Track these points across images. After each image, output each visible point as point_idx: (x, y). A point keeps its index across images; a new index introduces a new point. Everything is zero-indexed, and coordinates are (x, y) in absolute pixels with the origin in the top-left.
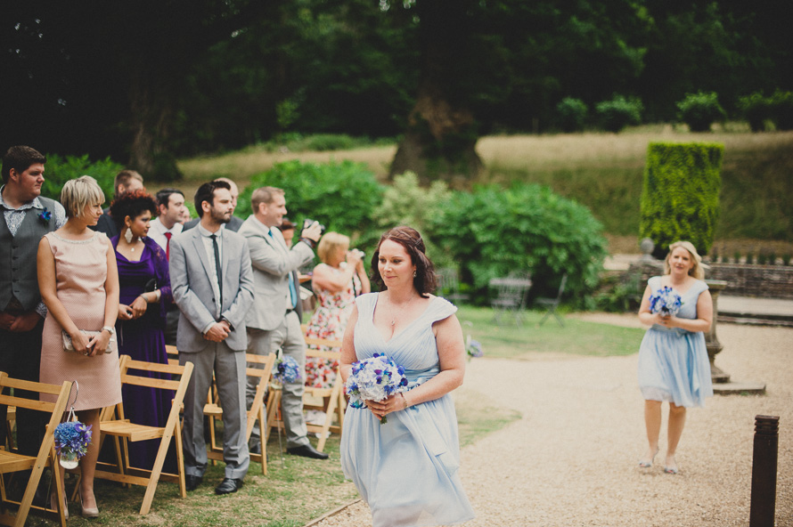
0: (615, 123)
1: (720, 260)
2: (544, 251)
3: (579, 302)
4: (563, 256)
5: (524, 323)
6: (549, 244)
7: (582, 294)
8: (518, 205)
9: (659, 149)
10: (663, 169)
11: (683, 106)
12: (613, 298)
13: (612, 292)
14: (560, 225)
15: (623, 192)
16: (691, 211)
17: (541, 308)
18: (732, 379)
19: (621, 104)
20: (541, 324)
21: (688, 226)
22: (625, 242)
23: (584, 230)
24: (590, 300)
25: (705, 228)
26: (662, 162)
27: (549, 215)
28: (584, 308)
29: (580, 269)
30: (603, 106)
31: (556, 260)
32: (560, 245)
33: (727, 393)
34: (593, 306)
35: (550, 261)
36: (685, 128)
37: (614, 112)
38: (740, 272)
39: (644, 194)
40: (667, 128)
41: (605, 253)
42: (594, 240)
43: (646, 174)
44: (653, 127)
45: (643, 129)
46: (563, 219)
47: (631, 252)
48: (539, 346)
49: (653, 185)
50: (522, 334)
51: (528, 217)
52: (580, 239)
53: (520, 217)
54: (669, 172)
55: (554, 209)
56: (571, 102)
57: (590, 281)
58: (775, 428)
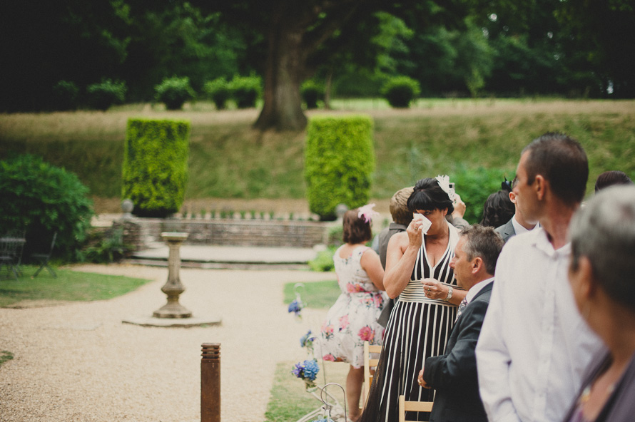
0: (104, 103)
1: (189, 216)
2: (37, 213)
3: (70, 255)
4: (54, 216)
5: (21, 276)
6: (43, 206)
7: (73, 249)
8: (14, 173)
9: (136, 124)
10: (141, 141)
11: (161, 88)
12: (99, 251)
13: (99, 246)
14: (51, 189)
15: (109, 161)
16: (164, 176)
17: (36, 262)
18: (194, 314)
19: (108, 86)
20: (36, 275)
21: (162, 189)
22: (111, 203)
23: (72, 193)
24: (79, 253)
25: (176, 190)
26: (140, 135)
27: (40, 180)
28: (75, 261)
29: (70, 227)
30: (93, 88)
31: (48, 219)
32: (51, 207)
33: (190, 326)
34: (83, 258)
35: (42, 221)
36: (161, 107)
37: (101, 92)
38: (206, 226)
39: (125, 162)
40: (147, 107)
41: (92, 213)
42: (80, 202)
43: (126, 145)
44: (135, 107)
45: (127, 107)
46: (53, 184)
47: (115, 211)
48: (32, 295)
49: (132, 155)
50: (19, 285)
51: (22, 182)
52: (69, 201)
53: (16, 183)
54: (145, 143)
55: (44, 175)
56: (64, 83)
57: (79, 237)
58: (217, 353)
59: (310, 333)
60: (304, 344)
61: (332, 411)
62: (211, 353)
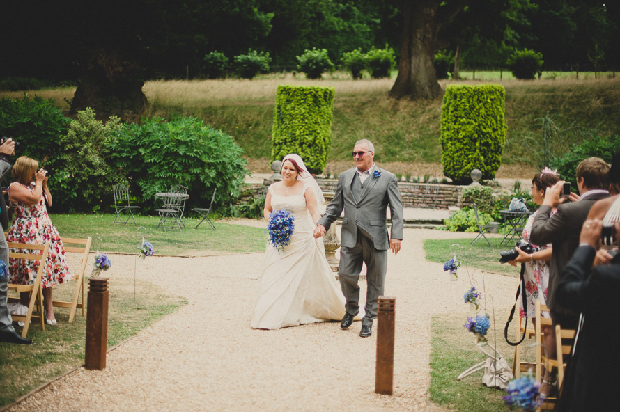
0: (250, 71)
2: (198, 171)
3: (225, 209)
4: (213, 174)
5: (184, 227)
6: (202, 165)
7: (228, 205)
8: (177, 134)
9: (285, 91)
10: (289, 107)
11: (302, 59)
12: (252, 207)
13: (251, 202)
14: (210, 149)
15: (257, 125)
16: (310, 138)
17: (196, 215)
19: (254, 56)
20: (196, 228)
21: (308, 150)
22: (260, 163)
23: (229, 154)
24: (233, 208)
25: (321, 153)
26: (288, 101)
27: (201, 141)
28: (229, 215)
29: (226, 185)
30: (241, 58)
31: (207, 177)
32: (210, 165)
34: (236, 212)
35: (202, 178)
36: (303, 75)
37: (248, 61)
39: (274, 126)
40: (290, 75)
41: (246, 172)
42: (237, 162)
43: (276, 109)
44: (278, 75)
45: (270, 76)
46: (212, 145)
47: (264, 171)
48: (196, 245)
49: (281, 120)
50: (182, 236)
51: (185, 143)
52: (226, 161)
53: (179, 143)
54: (293, 108)
55: (205, 137)
56: (217, 55)
57: (235, 194)
58: (393, 306)
59: (473, 289)
60: (467, 300)
61: (498, 365)
62: (387, 306)
